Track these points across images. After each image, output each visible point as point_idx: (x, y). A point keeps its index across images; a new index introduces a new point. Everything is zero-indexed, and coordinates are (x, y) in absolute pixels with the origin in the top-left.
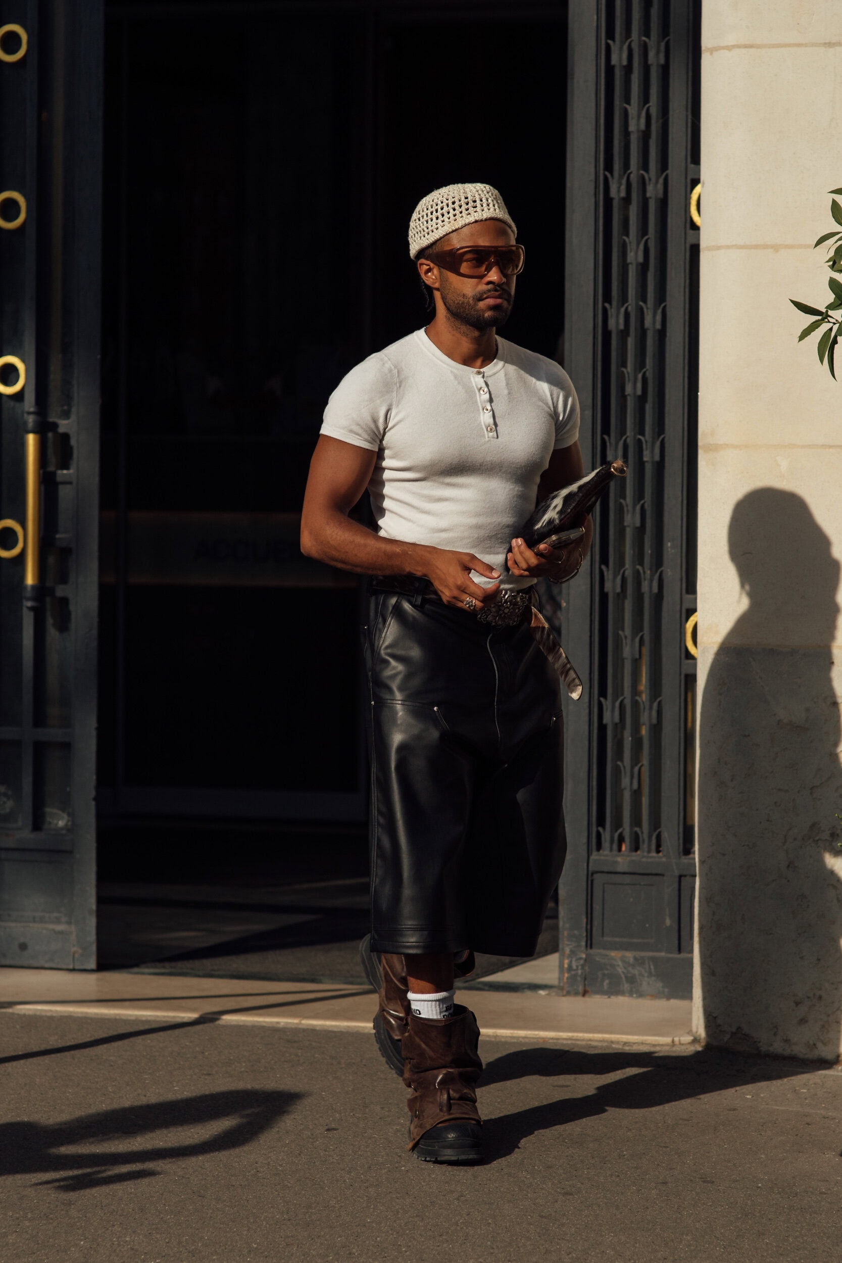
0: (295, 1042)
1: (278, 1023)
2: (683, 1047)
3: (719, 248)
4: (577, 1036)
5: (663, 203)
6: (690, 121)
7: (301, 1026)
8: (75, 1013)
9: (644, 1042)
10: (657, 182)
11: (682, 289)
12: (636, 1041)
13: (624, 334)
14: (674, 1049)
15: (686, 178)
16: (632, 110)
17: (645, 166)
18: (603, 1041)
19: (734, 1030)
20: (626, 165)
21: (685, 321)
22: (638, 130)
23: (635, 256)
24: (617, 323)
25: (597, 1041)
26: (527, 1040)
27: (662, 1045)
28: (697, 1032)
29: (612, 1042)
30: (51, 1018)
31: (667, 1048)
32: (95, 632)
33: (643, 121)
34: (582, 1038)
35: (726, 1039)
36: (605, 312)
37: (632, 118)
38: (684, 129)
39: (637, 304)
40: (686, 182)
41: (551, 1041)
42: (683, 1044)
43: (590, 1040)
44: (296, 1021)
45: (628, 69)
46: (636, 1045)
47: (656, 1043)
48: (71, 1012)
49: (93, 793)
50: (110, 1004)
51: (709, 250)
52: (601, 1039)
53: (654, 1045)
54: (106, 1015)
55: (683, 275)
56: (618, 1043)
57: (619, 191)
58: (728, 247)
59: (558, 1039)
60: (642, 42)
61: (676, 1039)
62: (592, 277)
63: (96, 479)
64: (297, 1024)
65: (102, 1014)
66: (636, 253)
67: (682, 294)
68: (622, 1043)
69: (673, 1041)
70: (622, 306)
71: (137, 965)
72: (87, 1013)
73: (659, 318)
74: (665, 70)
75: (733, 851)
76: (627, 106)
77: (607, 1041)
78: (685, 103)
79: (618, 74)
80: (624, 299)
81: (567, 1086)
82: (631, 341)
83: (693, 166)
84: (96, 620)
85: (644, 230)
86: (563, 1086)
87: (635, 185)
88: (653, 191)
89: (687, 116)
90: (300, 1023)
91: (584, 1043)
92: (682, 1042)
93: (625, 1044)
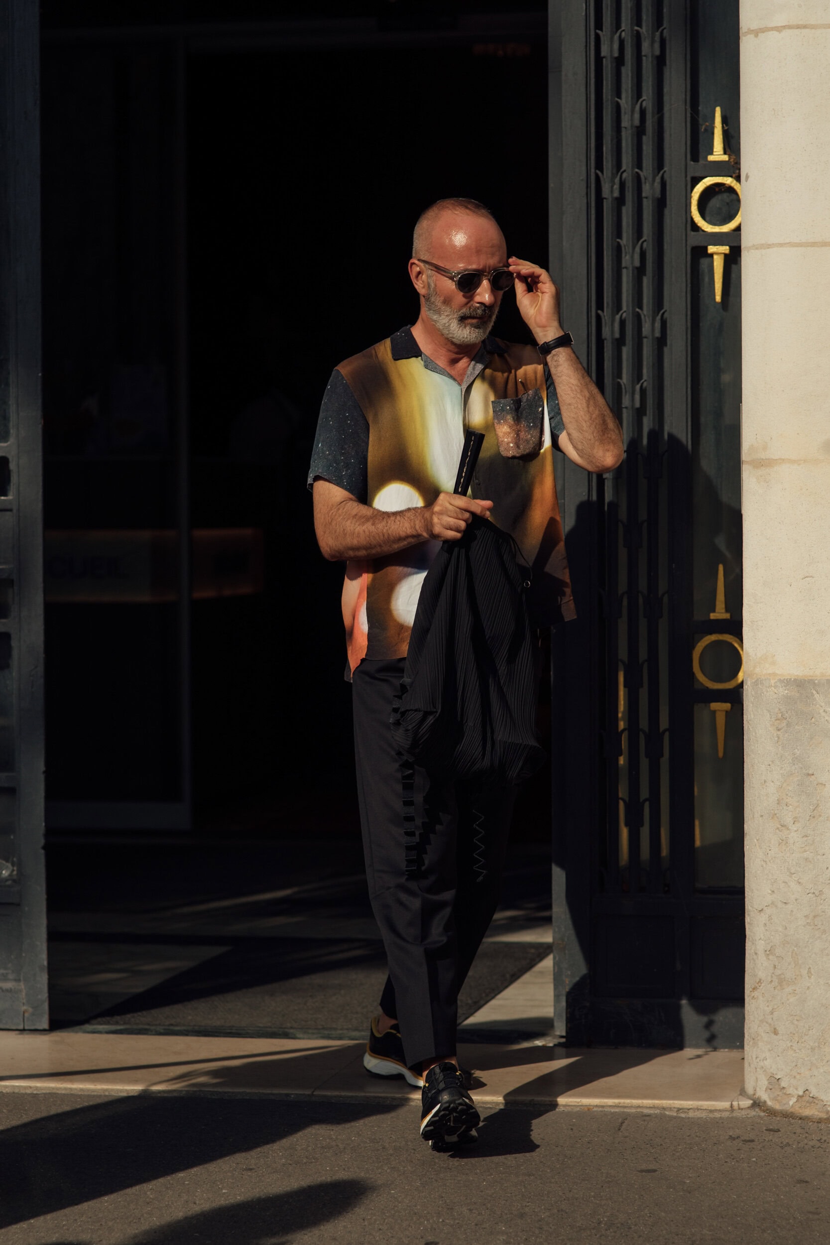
1: (287, 1095)
2: (744, 1112)
4: (624, 1103)
5: (661, 203)
6: (689, 115)
7: (314, 1097)
8: (58, 1089)
9: (699, 1107)
10: (654, 180)
11: (684, 294)
12: (691, 1107)
13: (620, 343)
14: (734, 1114)
15: (686, 176)
16: (625, 102)
17: (639, 163)
18: (654, 1107)
19: (801, 1093)
20: (618, 165)
21: (687, 328)
22: (632, 126)
23: (631, 260)
24: (613, 332)
25: (647, 1107)
26: (569, 1109)
27: (720, 1111)
28: (754, 1094)
29: (664, 1109)
30: (34, 1096)
31: (726, 1115)
32: (41, 669)
33: (637, 116)
34: (630, 1105)
35: (791, 1103)
36: (599, 319)
37: (625, 113)
38: (684, 124)
39: (634, 310)
40: (686, 181)
41: (595, 1109)
42: (742, 1109)
43: (639, 1107)
44: (308, 1092)
45: (619, 61)
46: (691, 1110)
47: (713, 1109)
48: (53, 1088)
49: (42, 842)
52: (651, 1106)
53: (711, 1111)
55: (684, 280)
56: (670, 1109)
57: (612, 192)
58: (781, 245)
59: (603, 1107)
60: (635, 32)
61: (735, 1104)
62: (585, 282)
63: (40, 505)
64: (309, 1095)
66: (632, 257)
67: (684, 299)
68: (676, 1110)
69: (732, 1106)
70: (617, 314)
71: (87, 1021)
72: (71, 1089)
73: (658, 325)
74: (660, 62)
75: (796, 900)
76: (619, 100)
77: (658, 1108)
78: (684, 96)
79: (608, 67)
80: (618, 307)
81: (654, 1171)
82: (626, 352)
83: (692, 163)
84: (42, 656)
85: (638, 233)
86: (649, 1171)
87: (629, 185)
88: (650, 190)
89: (686, 109)
90: (312, 1095)
91: (633, 1110)
92: (742, 1107)
93: (679, 1110)
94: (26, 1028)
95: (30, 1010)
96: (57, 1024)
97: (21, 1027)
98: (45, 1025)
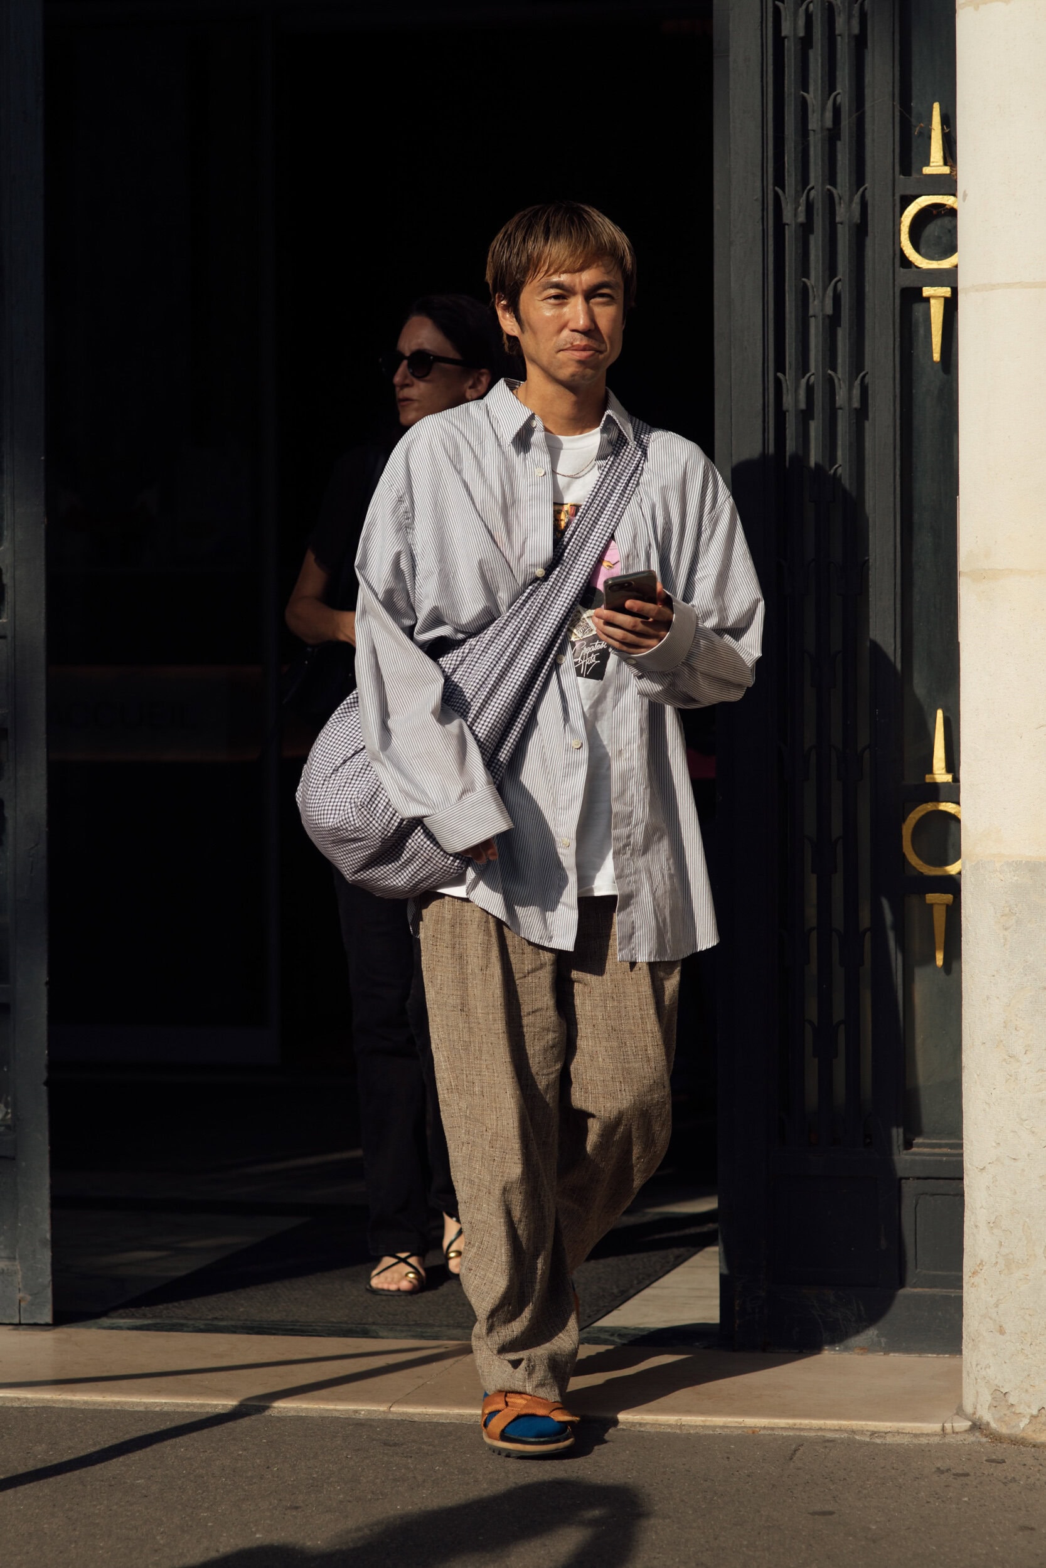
0: (395, 1445)
1: (356, 1411)
2: (959, 1437)
3: (993, 287)
4: (801, 1424)
5: (861, 230)
6: (897, 114)
7: (390, 1416)
8: (54, 1401)
9: (900, 1431)
10: (851, 200)
11: (891, 351)
12: (889, 1430)
13: (806, 415)
14: (946, 1440)
15: (894, 195)
16: (813, 97)
17: (831, 178)
18: (840, 1430)
19: (1035, 1412)
20: (804, 180)
21: (895, 396)
22: (822, 128)
23: (820, 306)
24: (797, 401)
25: (830, 1430)
26: (728, 1431)
27: (928, 1435)
28: (974, 1414)
29: (854, 1432)
30: (22, 1410)
31: (936, 1440)
32: (43, 847)
33: (829, 115)
34: (808, 1427)
35: (1022, 1425)
36: (778, 383)
37: (813, 112)
38: (891, 126)
39: (824, 372)
40: (894, 200)
41: (762, 1432)
42: (957, 1433)
43: (820, 1429)
44: (383, 1408)
45: (806, 43)
46: (890, 1434)
47: (918, 1432)
48: (48, 1401)
49: (44, 1075)
50: (101, 1384)
51: (977, 290)
52: (837, 1428)
53: (916, 1436)
54: (101, 1404)
55: (891, 332)
56: (862, 1432)
57: (796, 215)
58: (1008, 285)
59: (772, 1429)
60: (827, 4)
61: (948, 1426)
62: (760, 336)
63: (42, 631)
64: (384, 1412)
65: (94, 1403)
66: (823, 301)
67: (891, 358)
68: (869, 1433)
69: (943, 1429)
70: (803, 377)
71: (104, 1314)
72: (72, 1402)
73: (856, 392)
74: (860, 43)
75: (1029, 1155)
76: (805, 94)
77: (845, 1431)
78: (891, 89)
79: (791, 49)
80: (804, 368)
81: (831, 1513)
82: (815, 428)
83: (902, 176)
84: (45, 829)
85: (831, 269)
86: (824, 1513)
87: (818, 206)
88: (846, 213)
89: (894, 106)
90: (390, 1412)
91: (813, 1434)
92: (957, 1430)
93: (873, 1433)
94: (22, 1322)
95: (29, 1298)
96: (63, 1317)
97: (16, 1321)
98: (48, 1318)
